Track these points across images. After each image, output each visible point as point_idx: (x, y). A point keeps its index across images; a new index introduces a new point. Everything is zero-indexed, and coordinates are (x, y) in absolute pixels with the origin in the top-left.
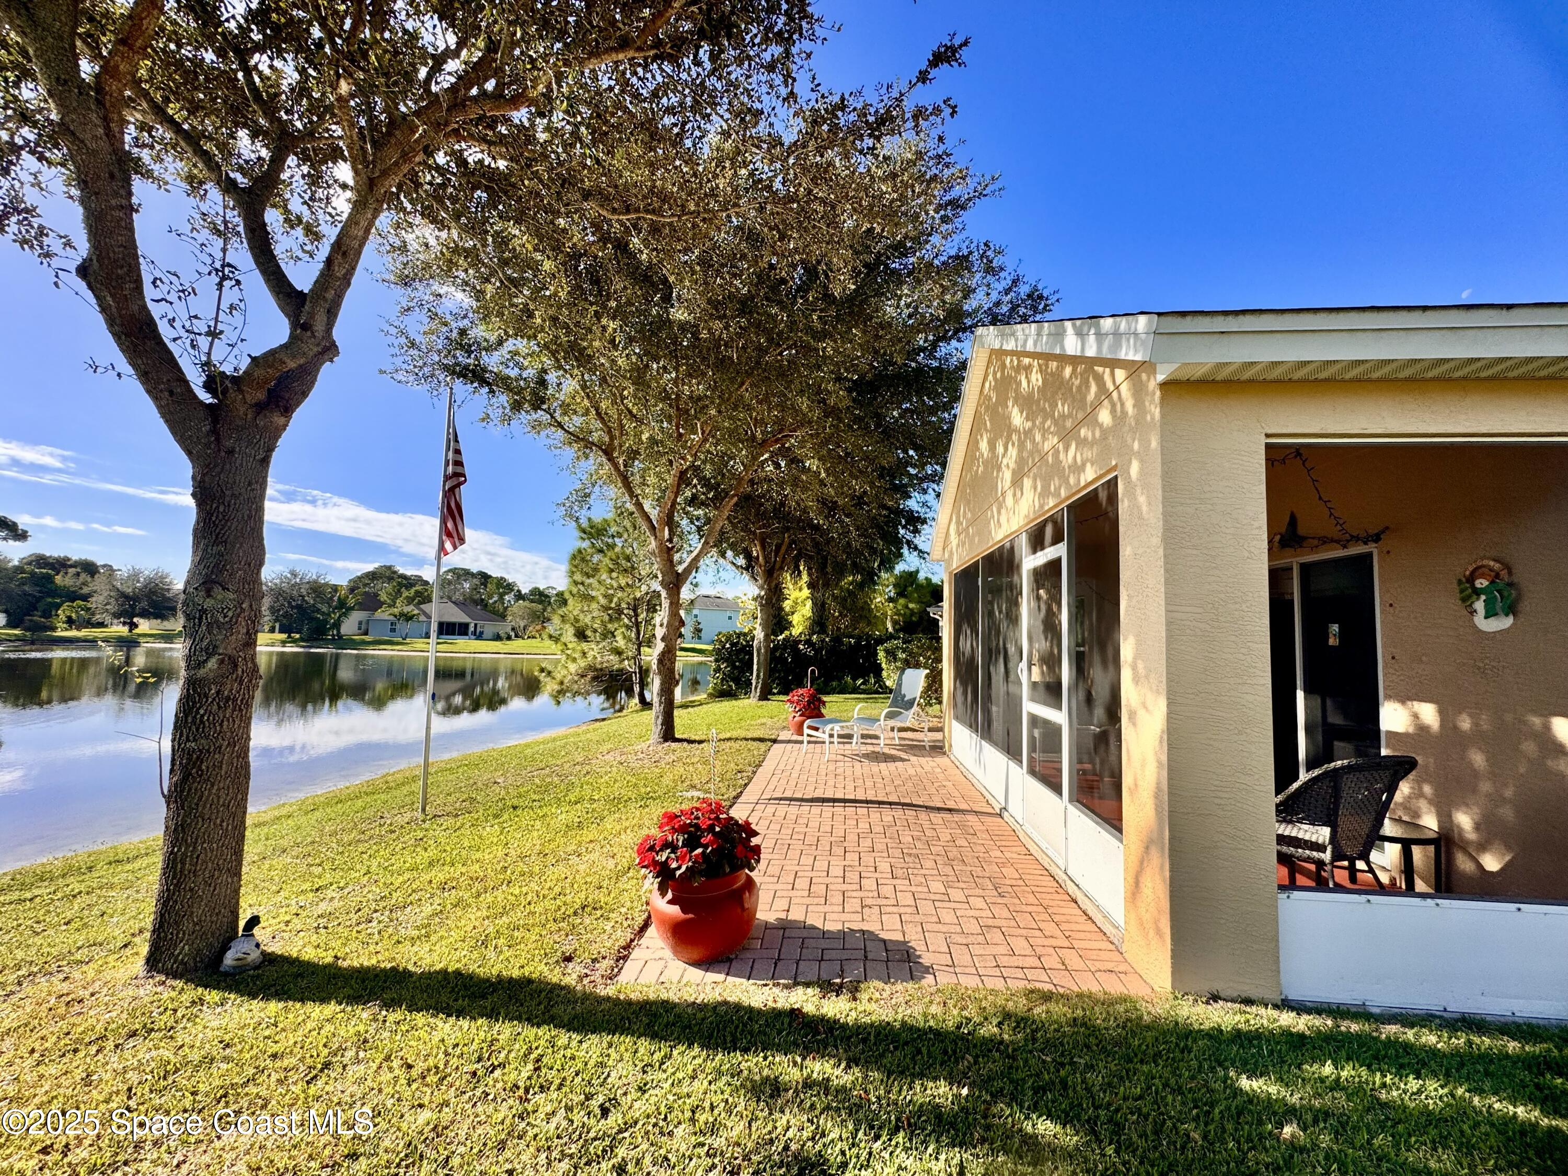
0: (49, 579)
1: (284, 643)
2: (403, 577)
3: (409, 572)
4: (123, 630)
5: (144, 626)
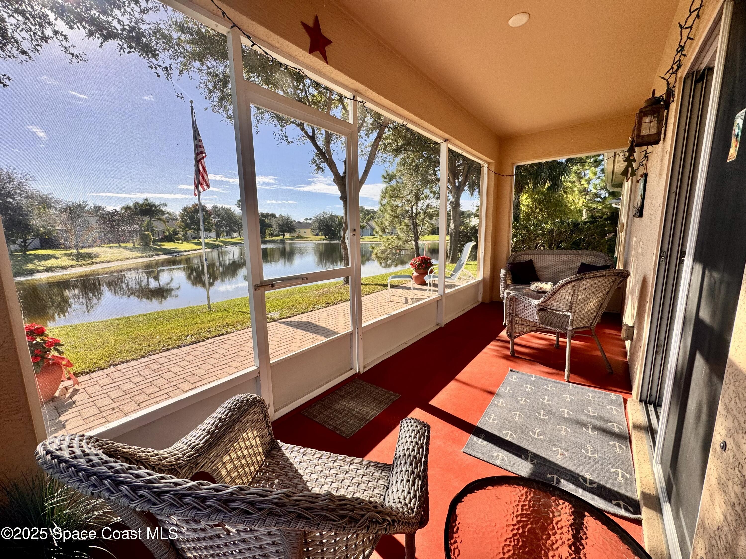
0: (264, 220)
1: (323, 239)
2: (367, 211)
3: (369, 208)
4: (281, 237)
5: (287, 235)
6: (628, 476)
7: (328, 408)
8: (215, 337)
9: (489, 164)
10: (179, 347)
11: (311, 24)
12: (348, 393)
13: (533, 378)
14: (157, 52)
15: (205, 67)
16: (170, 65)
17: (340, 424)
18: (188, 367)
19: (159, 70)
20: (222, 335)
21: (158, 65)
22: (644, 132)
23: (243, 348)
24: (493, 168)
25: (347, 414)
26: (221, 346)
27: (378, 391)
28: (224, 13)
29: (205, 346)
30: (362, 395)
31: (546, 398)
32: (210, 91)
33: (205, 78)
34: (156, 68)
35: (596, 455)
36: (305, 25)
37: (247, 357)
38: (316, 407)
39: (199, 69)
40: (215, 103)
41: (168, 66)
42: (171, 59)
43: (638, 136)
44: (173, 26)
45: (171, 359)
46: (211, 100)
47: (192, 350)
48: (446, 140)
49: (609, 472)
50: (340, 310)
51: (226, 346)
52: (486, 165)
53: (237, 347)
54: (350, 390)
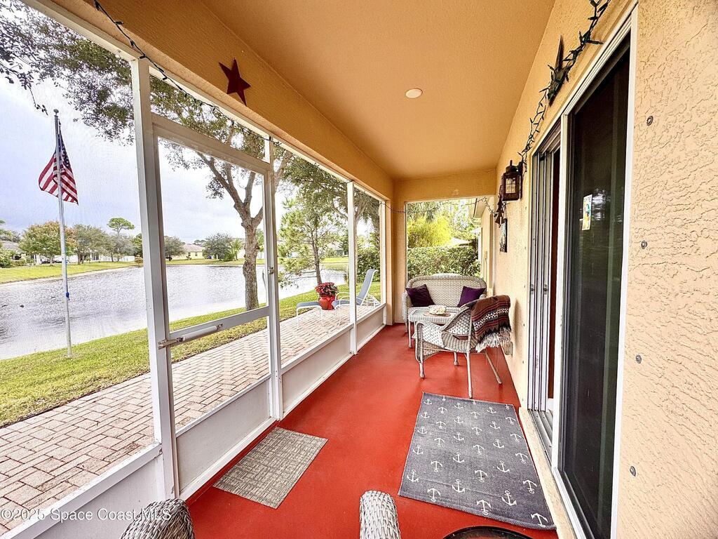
5: (174, 258)
6: (535, 485)
7: (248, 473)
8: (82, 397)
9: (386, 201)
10: (22, 419)
11: (229, 66)
12: (270, 447)
13: (444, 400)
14: (11, 55)
15: (77, 76)
16: (29, 73)
17: (264, 492)
18: (41, 447)
19: (13, 76)
20: (93, 392)
21: (10, 70)
22: (507, 191)
23: (124, 408)
24: (389, 205)
25: (271, 476)
26: (93, 409)
27: (302, 439)
28: (132, 43)
29: (68, 412)
30: (285, 448)
31: (458, 418)
32: (82, 102)
33: (77, 87)
34: (8, 73)
35: (508, 470)
36: (224, 68)
37: (132, 420)
38: (233, 475)
39: (69, 77)
40: (88, 116)
41: (26, 73)
42: (32, 66)
43: (505, 194)
44: (35, 27)
45: (10, 440)
46: (83, 111)
47: (47, 420)
48: (352, 180)
49: (522, 485)
50: (246, 344)
51: (99, 408)
52: (384, 202)
53: (117, 407)
54: (272, 443)
